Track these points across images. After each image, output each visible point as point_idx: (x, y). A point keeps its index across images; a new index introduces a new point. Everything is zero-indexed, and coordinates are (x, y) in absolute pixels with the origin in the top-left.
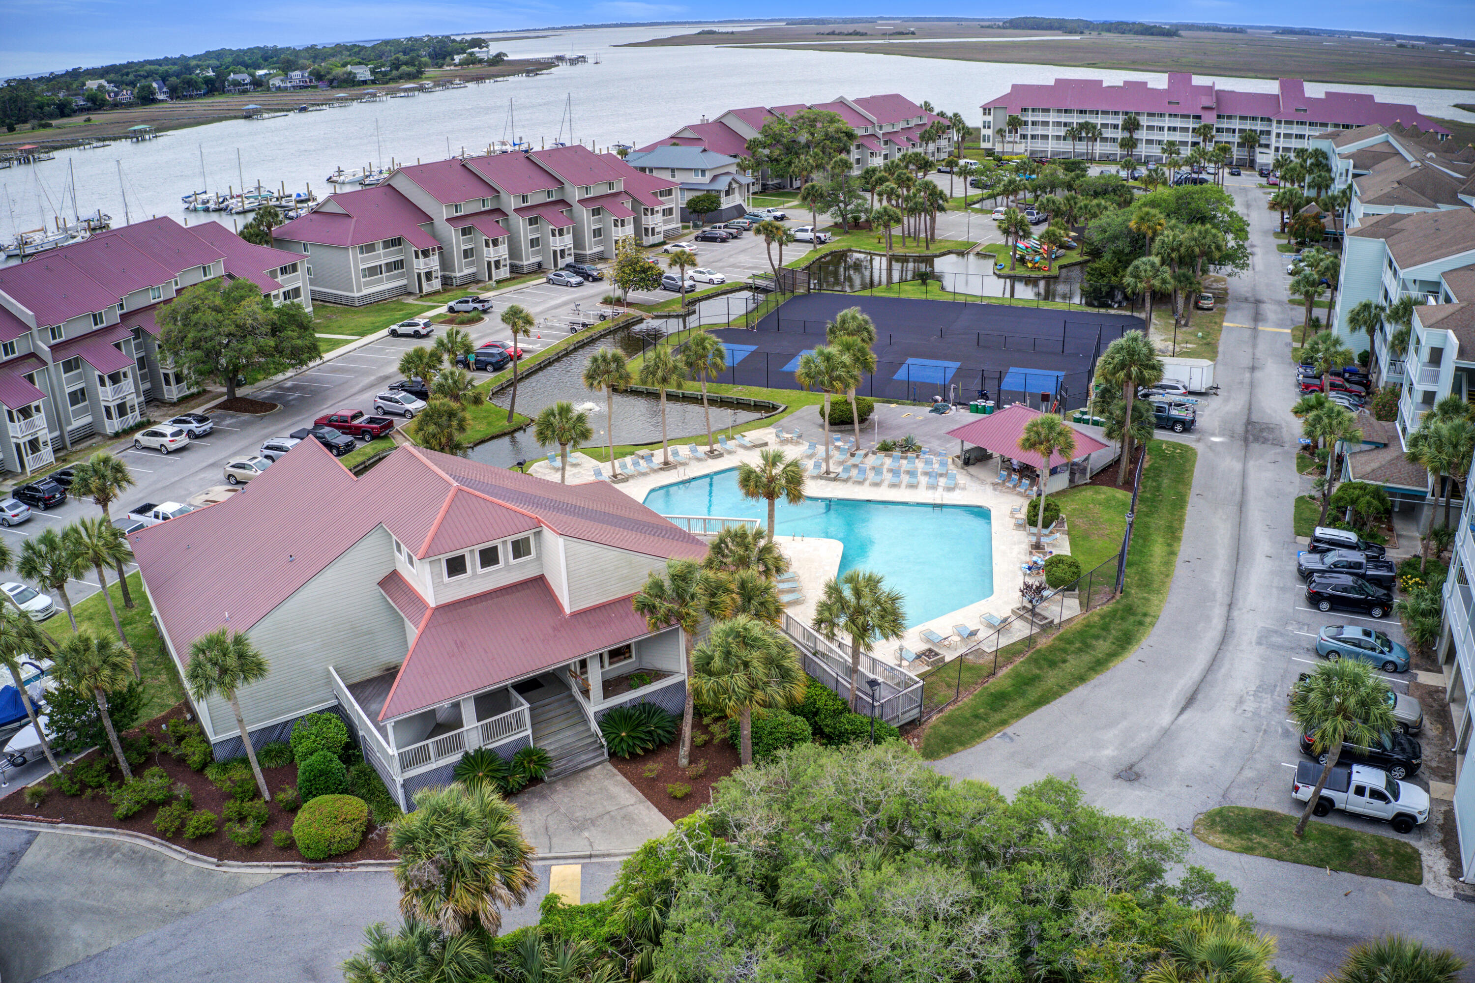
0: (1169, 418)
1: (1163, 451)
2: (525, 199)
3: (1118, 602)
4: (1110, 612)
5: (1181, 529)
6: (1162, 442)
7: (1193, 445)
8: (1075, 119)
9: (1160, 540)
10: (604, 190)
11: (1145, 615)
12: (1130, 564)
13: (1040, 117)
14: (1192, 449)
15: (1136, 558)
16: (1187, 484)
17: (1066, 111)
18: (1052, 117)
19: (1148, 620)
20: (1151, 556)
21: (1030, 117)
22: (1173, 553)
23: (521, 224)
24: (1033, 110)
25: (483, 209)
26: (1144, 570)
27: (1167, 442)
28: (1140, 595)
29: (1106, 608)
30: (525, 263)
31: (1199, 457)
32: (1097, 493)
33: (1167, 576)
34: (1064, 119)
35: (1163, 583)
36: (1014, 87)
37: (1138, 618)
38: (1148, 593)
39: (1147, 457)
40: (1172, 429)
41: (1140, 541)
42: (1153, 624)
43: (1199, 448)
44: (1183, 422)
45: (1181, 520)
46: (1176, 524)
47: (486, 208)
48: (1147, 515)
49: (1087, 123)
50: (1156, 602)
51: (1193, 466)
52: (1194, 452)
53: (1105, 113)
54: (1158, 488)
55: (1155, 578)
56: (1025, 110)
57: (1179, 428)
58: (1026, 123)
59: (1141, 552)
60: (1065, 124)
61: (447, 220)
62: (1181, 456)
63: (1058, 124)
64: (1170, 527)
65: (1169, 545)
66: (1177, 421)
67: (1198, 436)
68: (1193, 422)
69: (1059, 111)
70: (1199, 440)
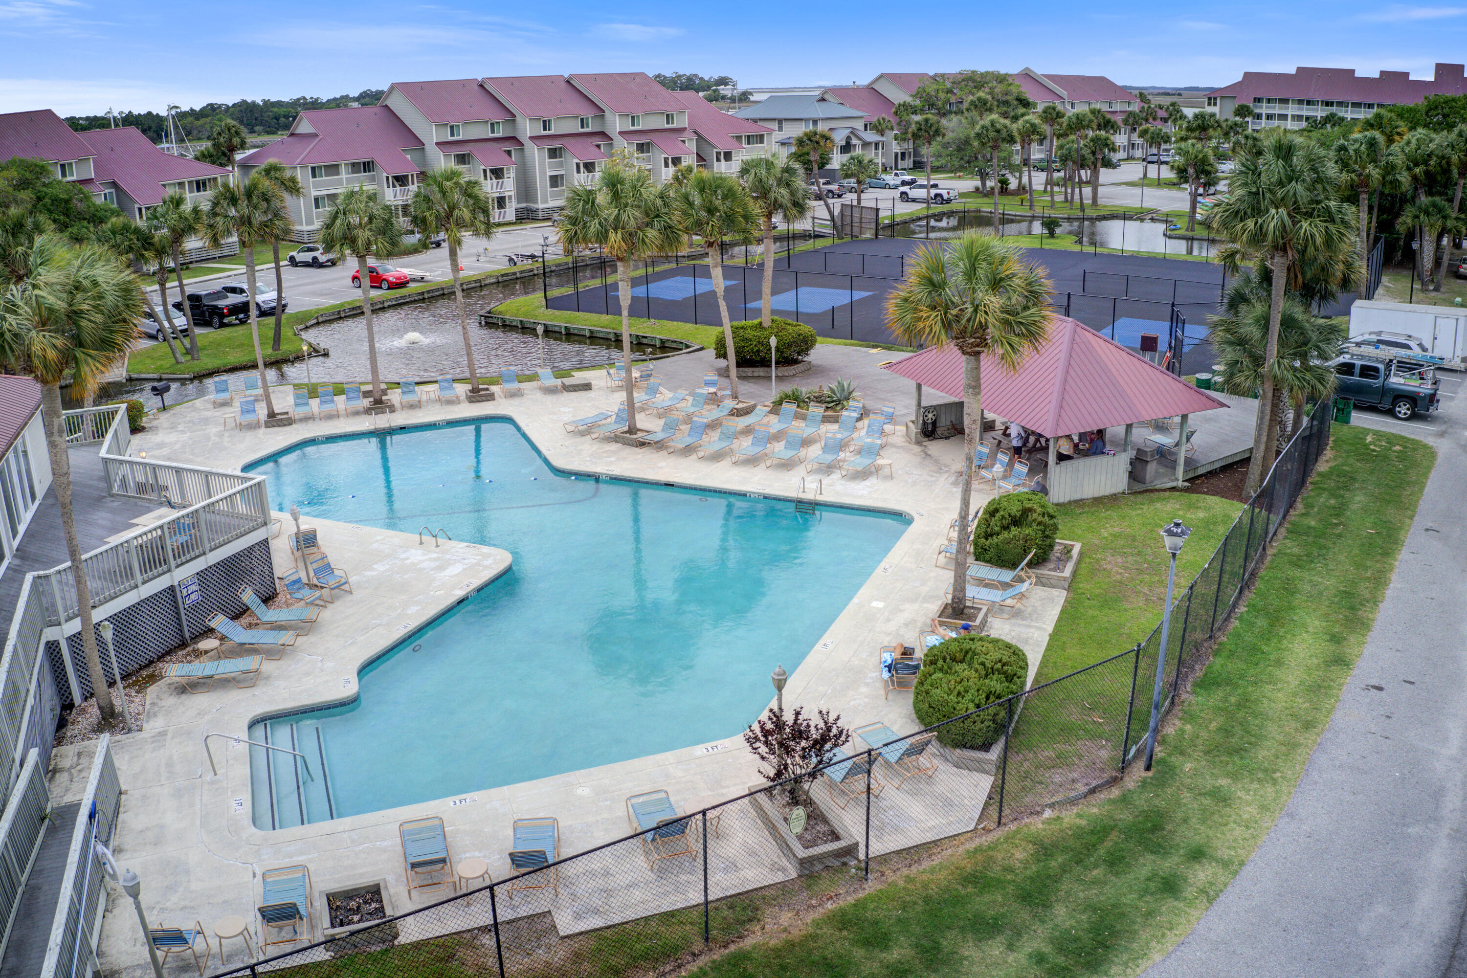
0: (1384, 391)
1: (1366, 446)
2: (546, 125)
3: (1125, 800)
4: (1079, 833)
5: (1375, 601)
6: (1367, 431)
7: (1431, 441)
8: (1320, 113)
9: (1315, 623)
10: (660, 123)
11: (1197, 855)
12: (1207, 684)
13: (1277, 109)
14: (1425, 446)
15: (1234, 666)
16: (1408, 508)
17: (1309, 103)
18: (1292, 110)
19: (1201, 874)
20: (1279, 663)
21: (1264, 109)
22: (1340, 661)
23: (537, 156)
24: (1269, 101)
25: (491, 135)
26: (1244, 703)
27: (1376, 433)
28: (1209, 783)
29: (1070, 817)
30: (541, 206)
31: (1439, 460)
32: (1191, 506)
33: (1308, 725)
34: (1306, 111)
35: (1291, 746)
36: (1247, 75)
37: (1167, 865)
38: (1235, 776)
39: (1328, 453)
40: (1391, 413)
41: (1262, 623)
42: (1210, 895)
43: (1443, 447)
44: (1412, 399)
45: (1380, 581)
46: (1364, 590)
47: (496, 135)
48: (1297, 563)
49: (1333, 115)
50: (1249, 811)
51: (1426, 475)
52: (1430, 454)
53: (1356, 105)
54: (1339, 510)
55: (1272, 729)
56: (1258, 100)
57: (1403, 409)
58: (1259, 116)
59: (1254, 650)
60: (1307, 118)
61: (437, 144)
62: (1402, 457)
63: (1299, 118)
64: (1348, 594)
65: (1336, 639)
66: (1400, 396)
67: (1443, 428)
68: (1432, 399)
69: (1300, 102)
70: (1442, 434)
